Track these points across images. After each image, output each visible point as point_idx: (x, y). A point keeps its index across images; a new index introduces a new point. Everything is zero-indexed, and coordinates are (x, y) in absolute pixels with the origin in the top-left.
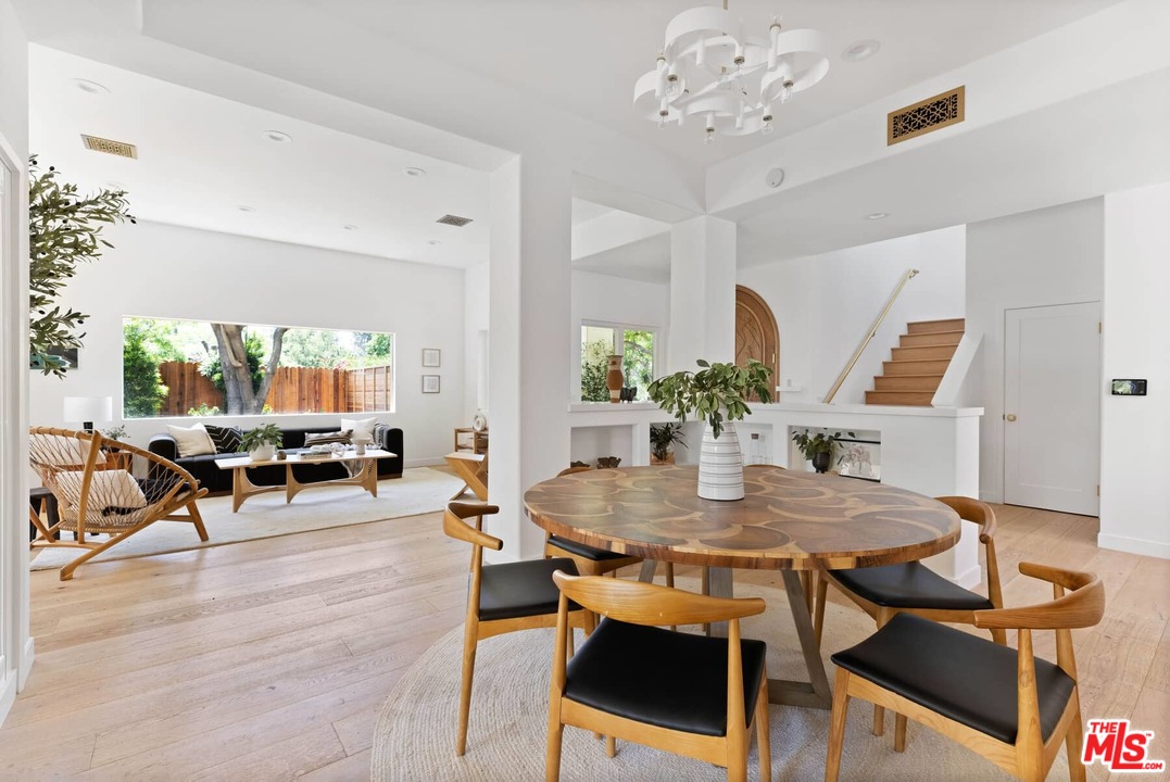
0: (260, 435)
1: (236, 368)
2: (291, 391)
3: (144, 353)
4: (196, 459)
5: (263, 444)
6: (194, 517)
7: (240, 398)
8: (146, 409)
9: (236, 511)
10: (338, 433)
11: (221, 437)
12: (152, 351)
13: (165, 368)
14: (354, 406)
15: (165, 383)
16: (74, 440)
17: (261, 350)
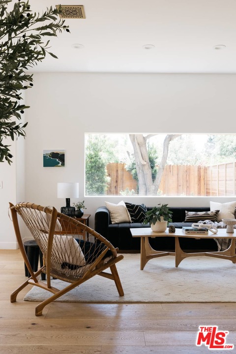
0: (158, 213)
1: (143, 165)
2: (172, 181)
3: (100, 159)
4: (120, 225)
5: (160, 220)
6: (114, 276)
7: (145, 184)
8: (100, 190)
9: (142, 269)
10: (209, 212)
11: (133, 212)
12: (104, 157)
13: (110, 167)
14: (211, 191)
15: (109, 175)
16: (44, 213)
17: (156, 155)
